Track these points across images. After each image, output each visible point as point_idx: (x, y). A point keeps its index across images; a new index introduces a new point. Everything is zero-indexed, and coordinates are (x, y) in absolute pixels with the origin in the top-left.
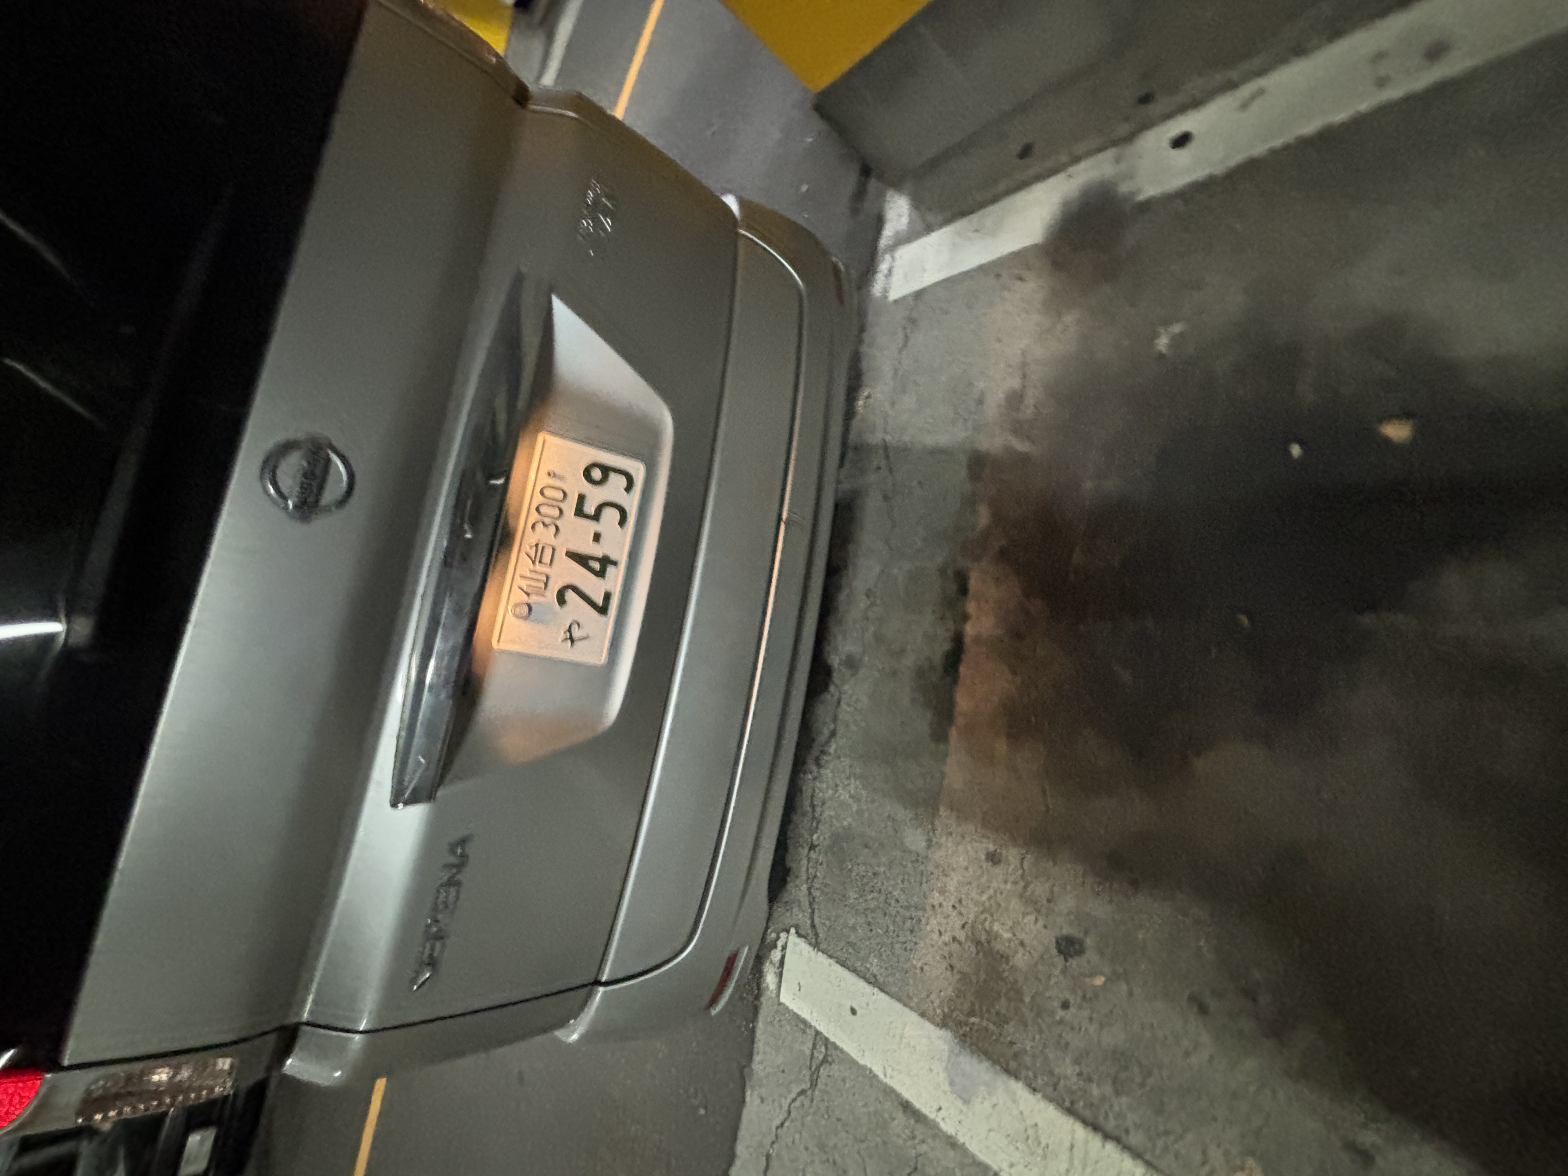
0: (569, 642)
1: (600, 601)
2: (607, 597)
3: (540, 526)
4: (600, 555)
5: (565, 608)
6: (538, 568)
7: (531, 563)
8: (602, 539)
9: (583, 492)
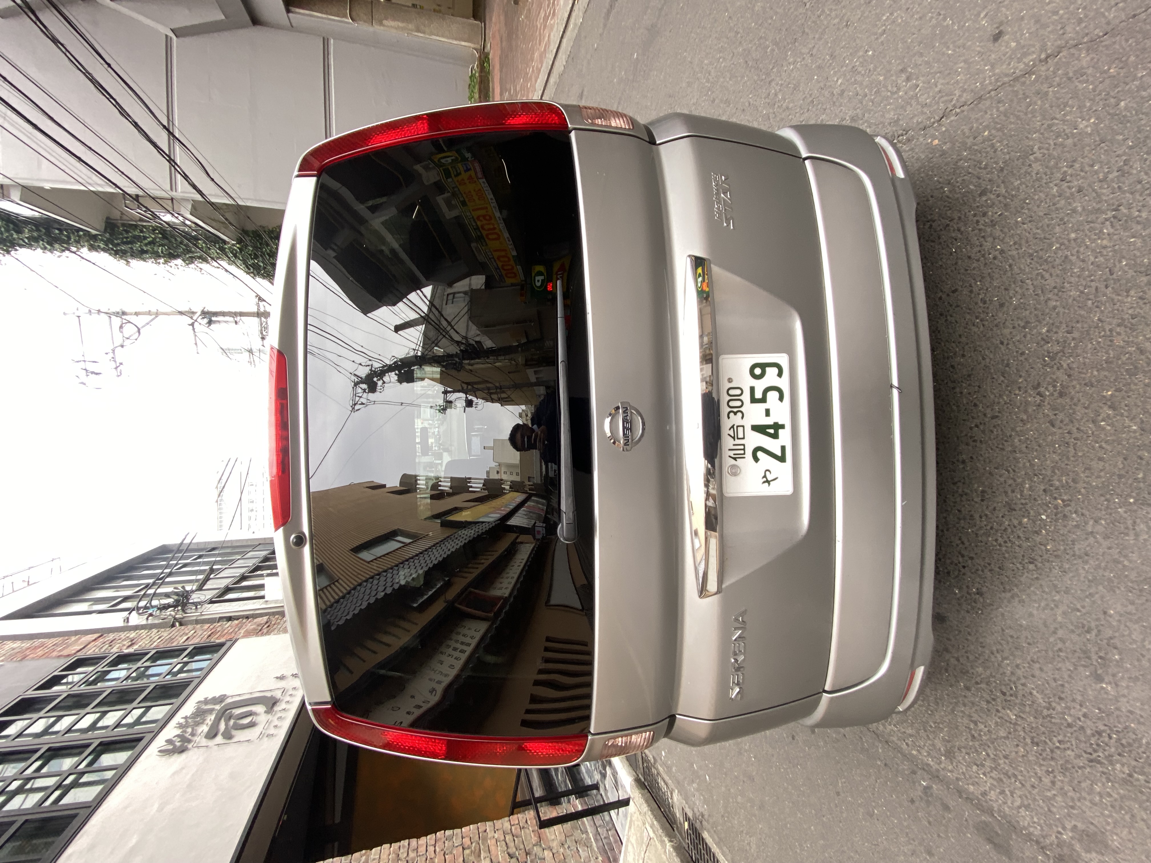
0: (767, 484)
1: (779, 454)
2: (783, 448)
3: (732, 415)
4: (772, 423)
5: (759, 462)
6: (738, 442)
7: (732, 440)
8: (771, 413)
9: (752, 385)
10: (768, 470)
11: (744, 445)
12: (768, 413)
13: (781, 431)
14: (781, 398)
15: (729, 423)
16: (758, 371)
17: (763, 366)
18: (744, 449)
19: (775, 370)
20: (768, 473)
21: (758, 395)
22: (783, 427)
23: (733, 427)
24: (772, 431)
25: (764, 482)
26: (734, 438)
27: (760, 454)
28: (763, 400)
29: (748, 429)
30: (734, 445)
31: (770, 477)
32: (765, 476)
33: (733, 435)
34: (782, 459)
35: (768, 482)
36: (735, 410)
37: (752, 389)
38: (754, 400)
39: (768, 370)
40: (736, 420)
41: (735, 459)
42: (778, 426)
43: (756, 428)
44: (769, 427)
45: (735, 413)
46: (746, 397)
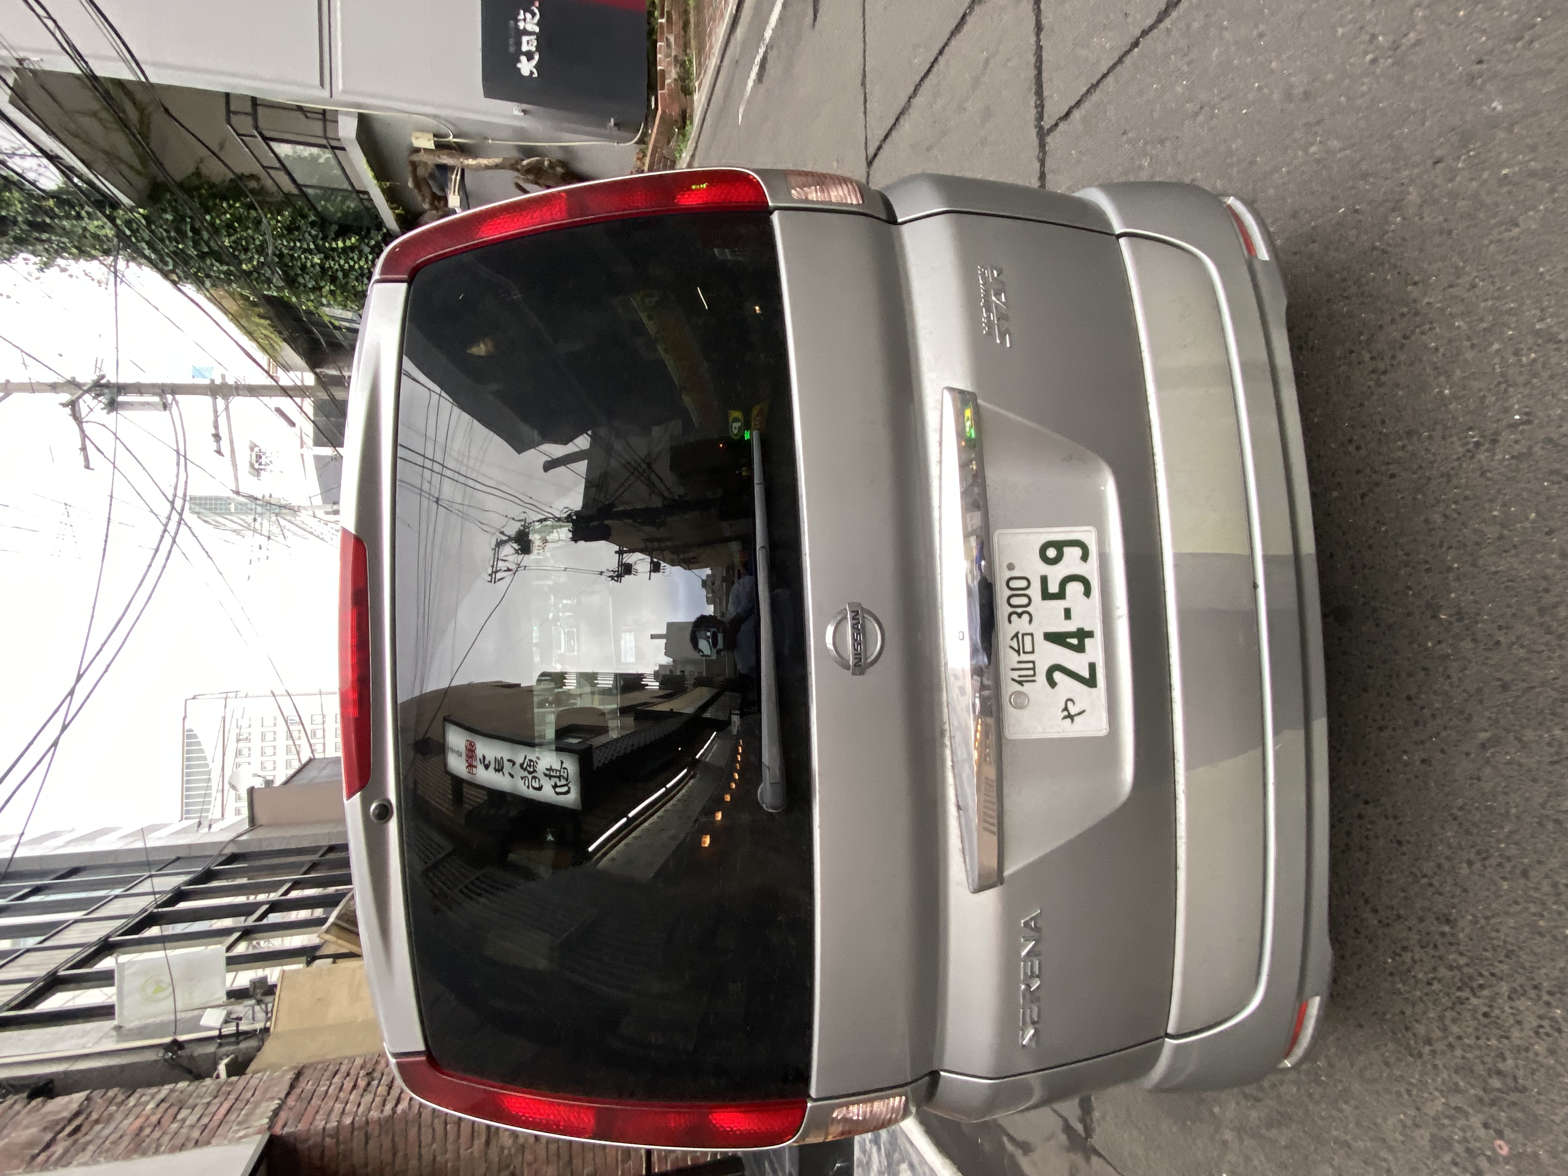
0: (1068, 719)
2: (1092, 667)
3: (1014, 617)
4: (1075, 630)
5: (1057, 688)
6: (1024, 657)
7: (1016, 654)
8: (1073, 614)
9: (1044, 574)
10: (1071, 700)
11: (1033, 662)
12: (1068, 614)
13: (1087, 641)
14: (1087, 593)
15: (1010, 630)
16: (1051, 553)
17: (1060, 546)
18: (1034, 669)
19: (1077, 552)
20: (1070, 704)
21: (1053, 588)
22: (1090, 634)
23: (1016, 635)
24: (1074, 641)
25: (1065, 717)
26: (1018, 652)
27: (1058, 676)
28: (1061, 595)
29: (1039, 638)
30: (1019, 662)
31: (1073, 710)
32: (1066, 709)
33: (1016, 648)
34: (1091, 682)
35: (1071, 717)
36: (1019, 610)
37: (1044, 580)
38: (1046, 595)
39: (1067, 550)
40: (1021, 625)
41: (1021, 683)
42: (1083, 635)
43: (1051, 637)
44: (1070, 635)
45: (1020, 615)
46: (1035, 591)
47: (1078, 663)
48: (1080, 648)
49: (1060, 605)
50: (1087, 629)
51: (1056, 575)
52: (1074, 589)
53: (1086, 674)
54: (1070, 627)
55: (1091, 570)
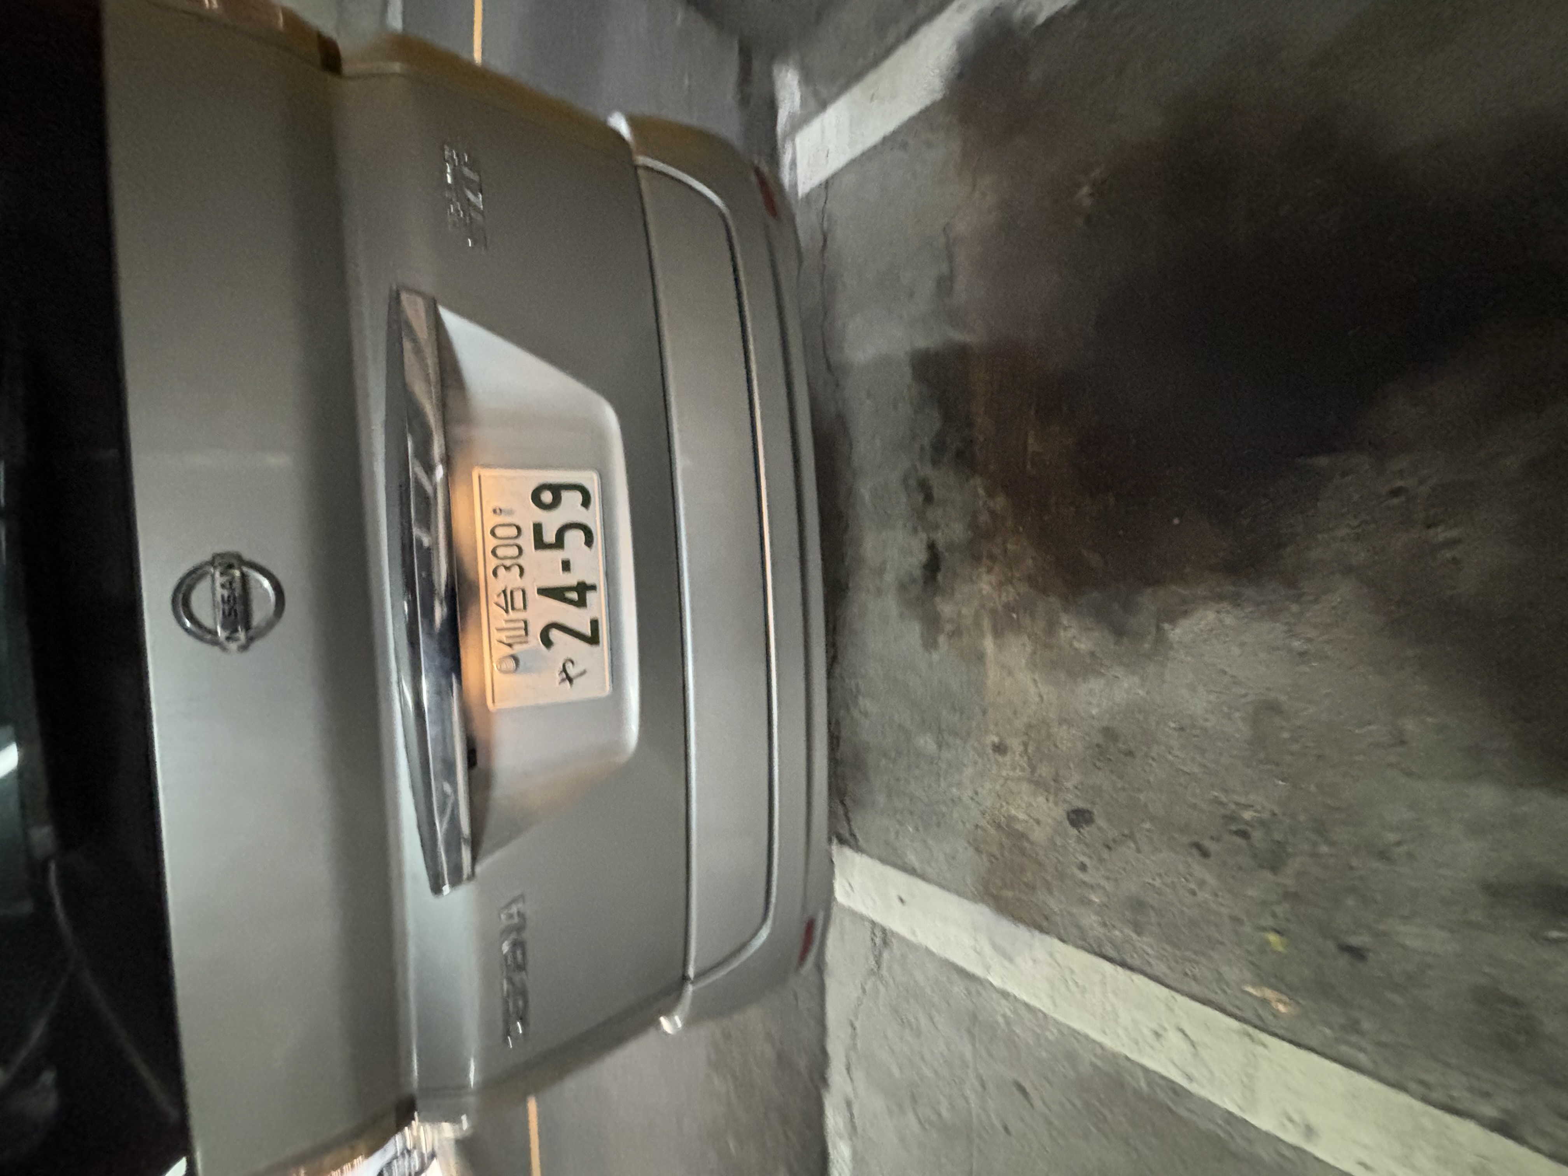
0: (567, 682)
2: (595, 624)
4: (575, 584)
5: (553, 649)
6: (512, 615)
7: (504, 612)
8: (572, 566)
9: (537, 520)
10: (572, 662)
11: (526, 622)
12: (566, 566)
13: (590, 596)
14: (589, 541)
15: (496, 586)
16: (547, 497)
17: (557, 490)
18: (526, 629)
19: (578, 496)
20: (569, 666)
21: (549, 536)
22: (593, 588)
23: (504, 592)
24: (574, 596)
25: (563, 680)
26: (507, 611)
27: (555, 634)
28: (559, 544)
29: (532, 594)
30: (507, 621)
31: (572, 671)
32: (564, 670)
33: (504, 605)
34: (593, 639)
35: (570, 680)
36: (508, 563)
37: (538, 529)
38: (540, 544)
39: (565, 495)
40: (510, 579)
41: (510, 645)
42: (583, 588)
43: (544, 592)
44: (570, 589)
45: (507, 568)
46: (527, 540)
47: (579, 620)
48: (581, 603)
49: (558, 556)
50: (589, 581)
51: (552, 522)
52: (575, 538)
53: (587, 631)
54: (570, 580)
55: (593, 518)
